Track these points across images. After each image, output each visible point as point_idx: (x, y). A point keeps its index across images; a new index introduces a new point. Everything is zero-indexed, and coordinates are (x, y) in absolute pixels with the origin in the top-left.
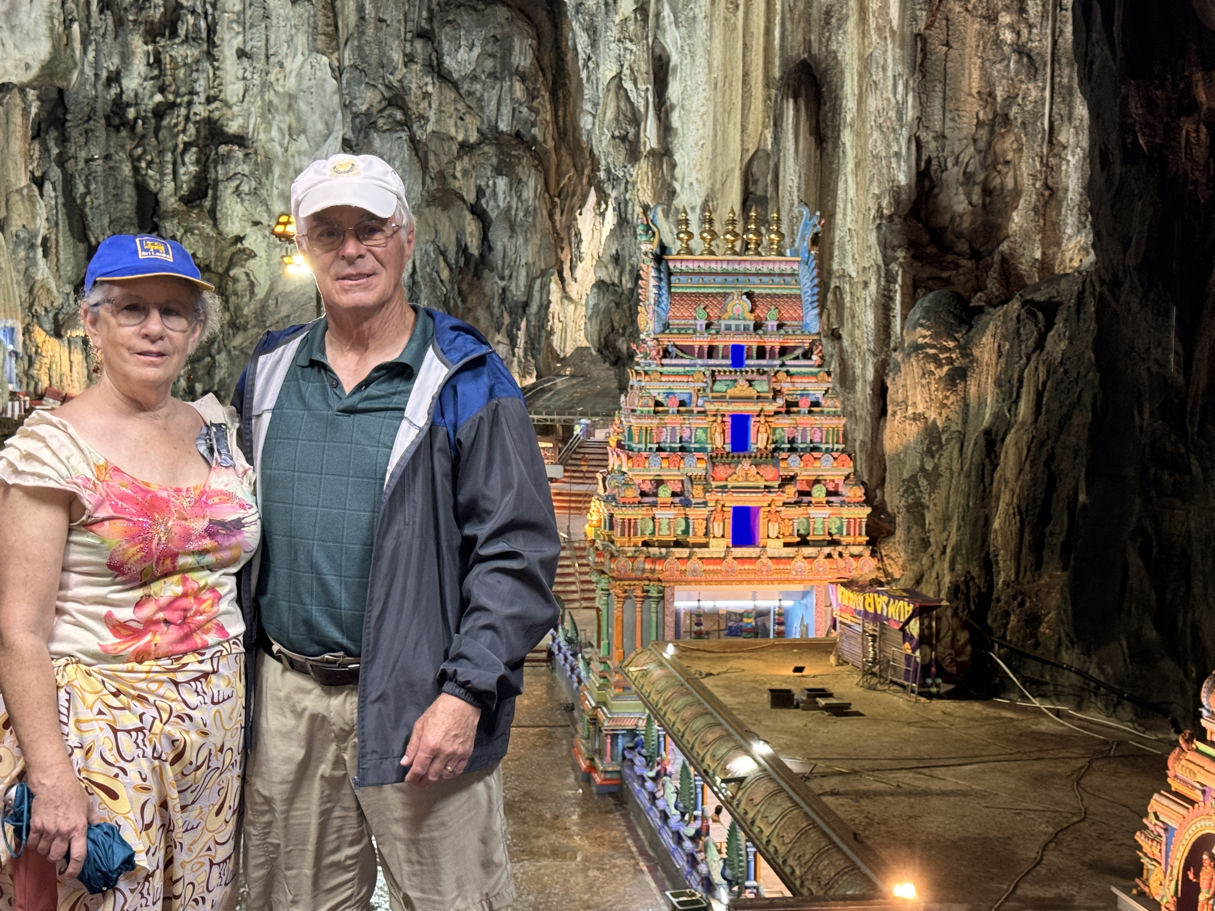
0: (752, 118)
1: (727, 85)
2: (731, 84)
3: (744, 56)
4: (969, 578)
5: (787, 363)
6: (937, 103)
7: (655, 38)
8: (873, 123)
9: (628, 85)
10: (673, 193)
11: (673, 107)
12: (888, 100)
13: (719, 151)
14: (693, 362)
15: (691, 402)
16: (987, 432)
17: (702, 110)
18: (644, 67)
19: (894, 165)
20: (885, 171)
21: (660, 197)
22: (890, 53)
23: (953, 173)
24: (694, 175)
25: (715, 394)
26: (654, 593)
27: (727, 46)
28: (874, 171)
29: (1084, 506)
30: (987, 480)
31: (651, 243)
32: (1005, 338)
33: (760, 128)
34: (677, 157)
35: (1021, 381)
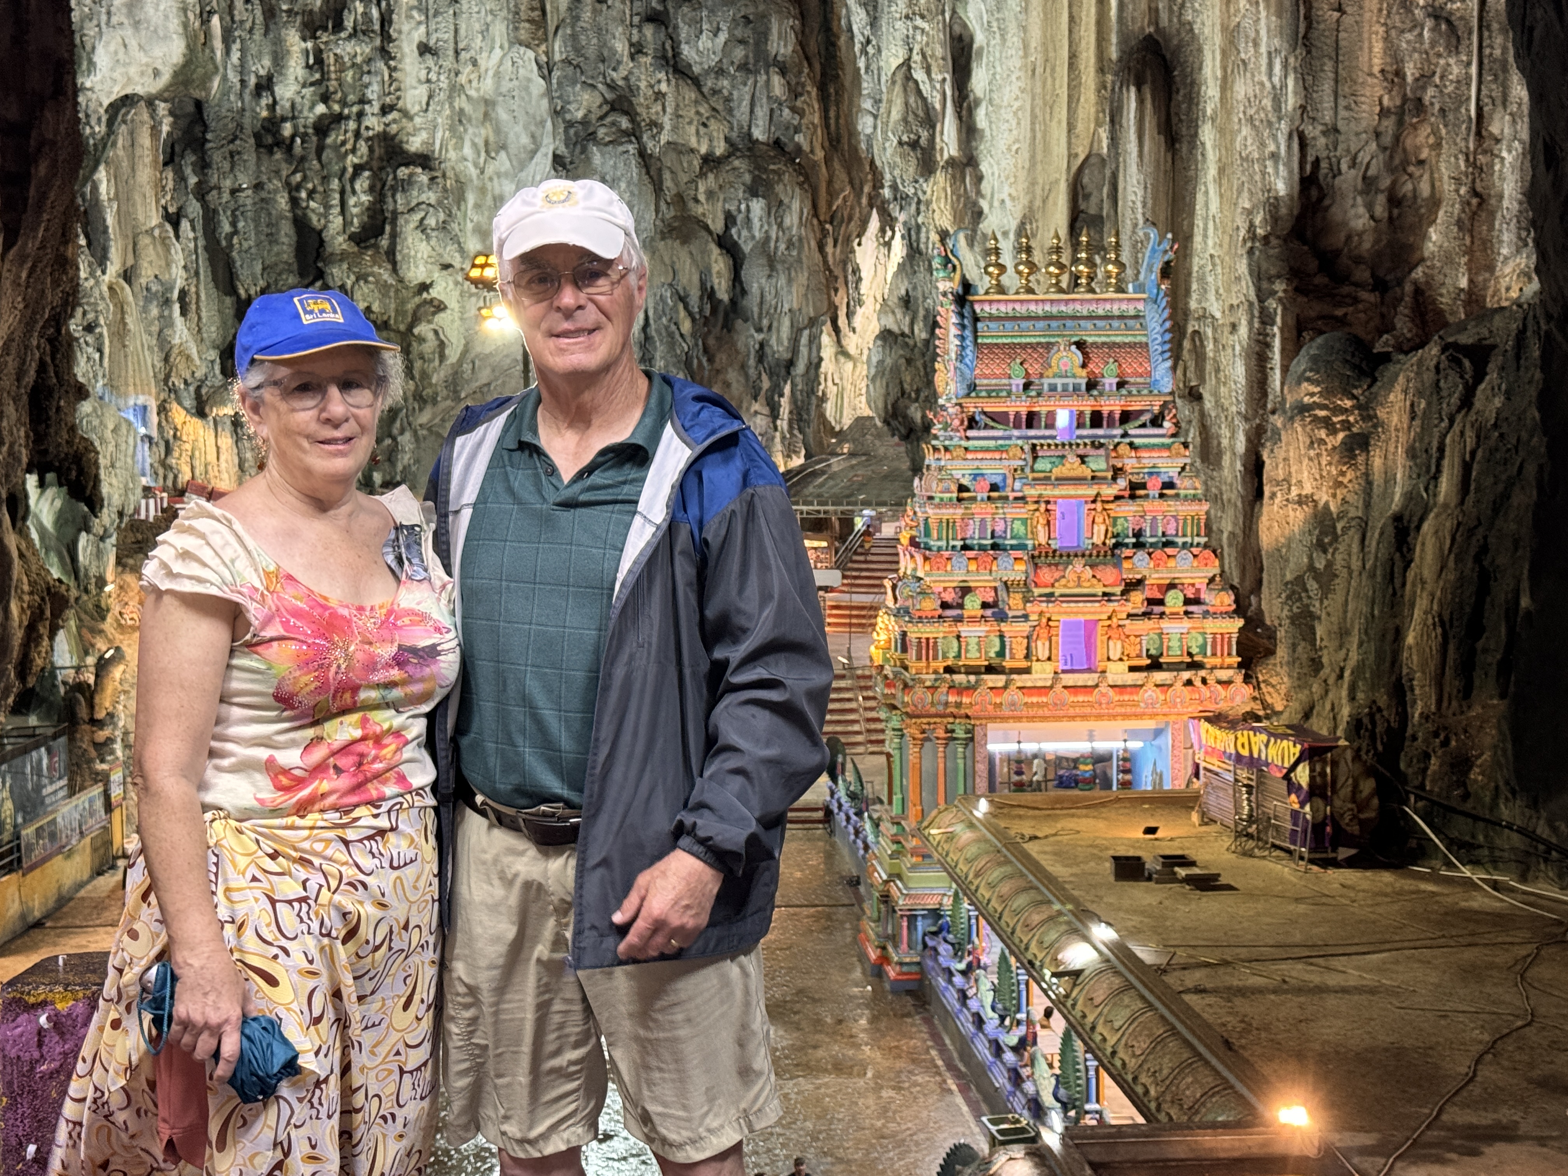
0: (1081, 114)
1: (1048, 70)
2: (1053, 70)
3: (1070, 31)
4: (1374, 709)
5: (1131, 432)
6: (1327, 87)
7: (954, 12)
8: (1241, 115)
9: (919, 75)
10: (978, 215)
11: (977, 102)
12: (1262, 84)
13: (1039, 157)
14: (1007, 433)
15: (1004, 487)
16: (1397, 518)
17: (1016, 104)
18: (939, 51)
19: (1270, 170)
20: (1258, 177)
21: (962, 220)
22: (1263, 22)
23: (1349, 178)
24: (1006, 190)
25: (1036, 475)
26: (960, 733)
27: (1048, 18)
28: (1244, 179)
29: (1528, 613)
30: (1398, 582)
31: (951, 279)
32: (1420, 393)
33: (1092, 126)
34: (984, 167)
35: (1441, 449)
